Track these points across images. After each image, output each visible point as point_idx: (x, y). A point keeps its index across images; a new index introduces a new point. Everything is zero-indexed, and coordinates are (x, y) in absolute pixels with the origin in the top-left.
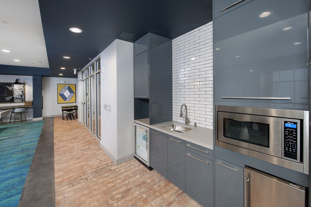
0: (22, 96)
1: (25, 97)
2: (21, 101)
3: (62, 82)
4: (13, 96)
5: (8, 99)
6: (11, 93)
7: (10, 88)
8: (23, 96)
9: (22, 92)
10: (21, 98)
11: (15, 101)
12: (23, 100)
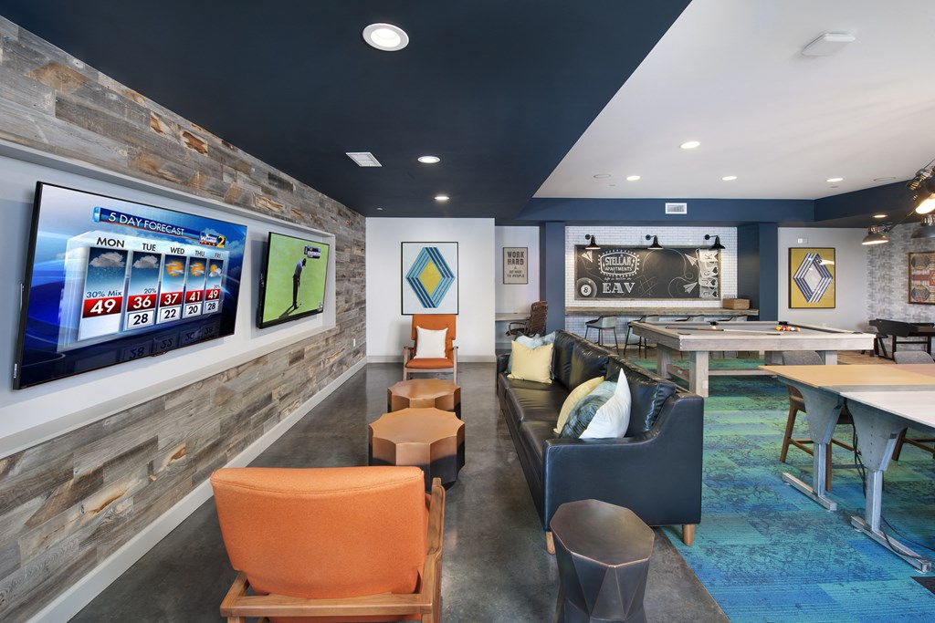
0: (713, 283)
1: (719, 285)
2: (711, 295)
3: (800, 241)
4: (697, 281)
5: (689, 288)
6: (694, 273)
7: (692, 260)
8: (716, 283)
9: (715, 271)
10: (712, 288)
11: (702, 295)
12: (716, 294)
